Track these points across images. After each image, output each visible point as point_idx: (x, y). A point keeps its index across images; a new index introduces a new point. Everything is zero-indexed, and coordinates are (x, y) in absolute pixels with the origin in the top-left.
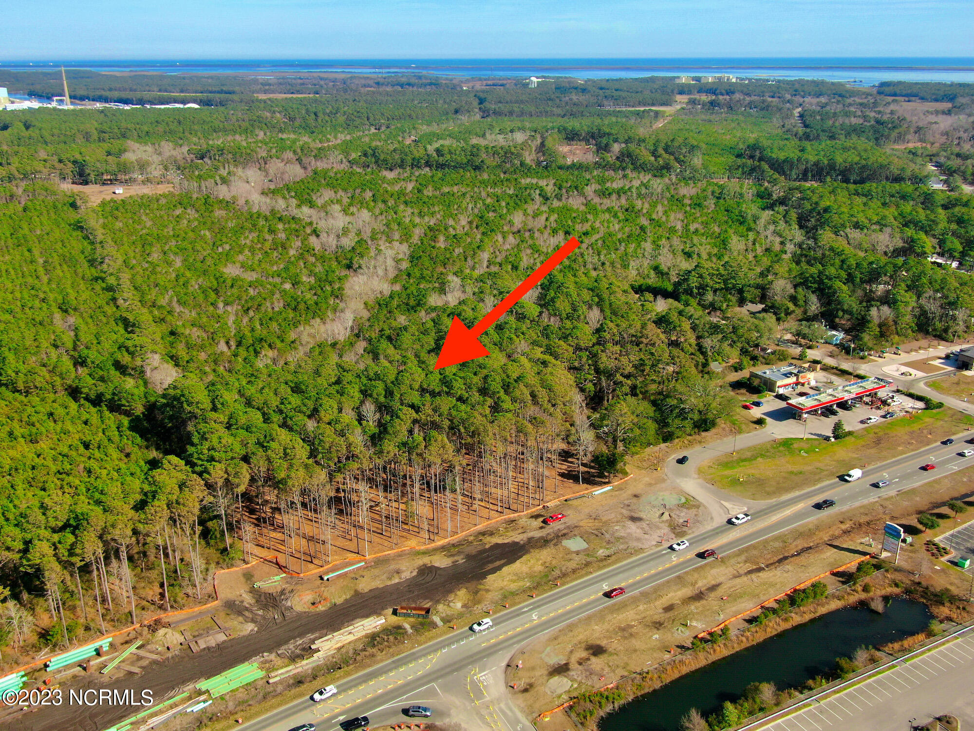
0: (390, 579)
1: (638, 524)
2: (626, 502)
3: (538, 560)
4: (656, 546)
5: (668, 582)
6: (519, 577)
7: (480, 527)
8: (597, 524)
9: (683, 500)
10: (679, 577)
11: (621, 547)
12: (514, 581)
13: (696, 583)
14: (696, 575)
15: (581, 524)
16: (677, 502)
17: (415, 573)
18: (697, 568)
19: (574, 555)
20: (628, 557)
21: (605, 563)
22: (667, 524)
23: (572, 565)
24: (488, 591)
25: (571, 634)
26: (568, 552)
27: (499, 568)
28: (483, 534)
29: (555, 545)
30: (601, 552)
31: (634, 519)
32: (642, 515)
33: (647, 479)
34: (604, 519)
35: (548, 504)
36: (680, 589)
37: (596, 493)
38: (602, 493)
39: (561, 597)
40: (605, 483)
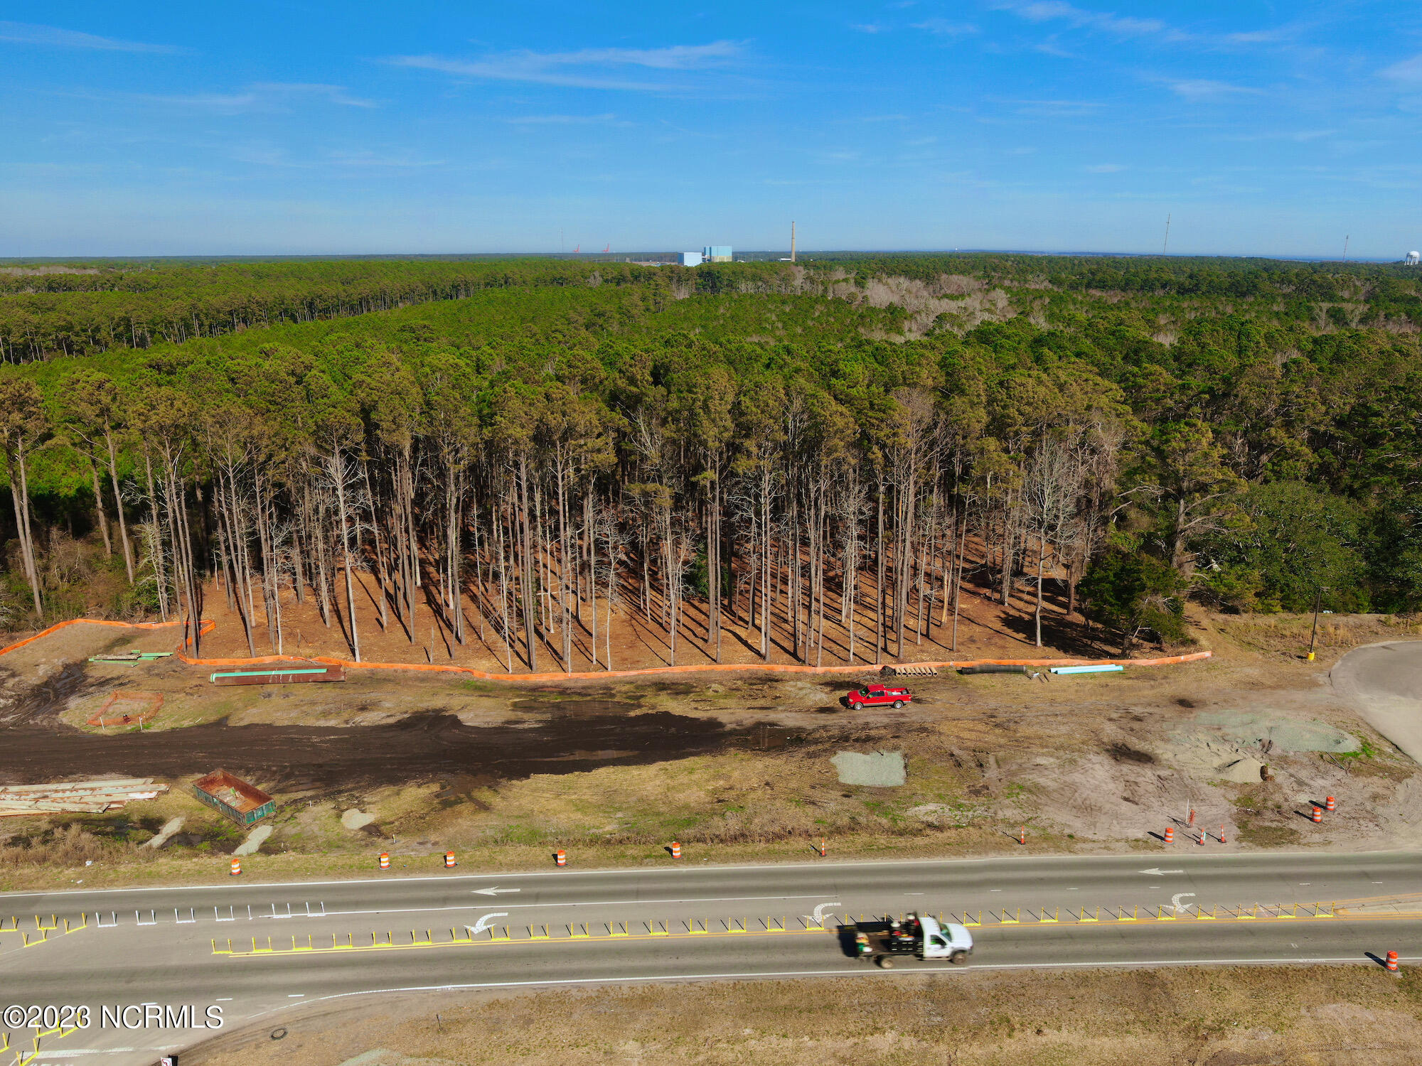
0: (325, 714)
1: (1128, 769)
2: (1138, 710)
3: (717, 777)
4: (1136, 844)
5: (1083, 980)
6: (609, 803)
7: (676, 672)
8: (994, 737)
9: (1351, 744)
10: (1147, 980)
11: (1011, 813)
12: (581, 807)
13: (1218, 1030)
14: (1236, 999)
15: (943, 728)
16: (1317, 745)
17: (391, 721)
18: (1257, 973)
19: (836, 794)
20: (998, 847)
21: (902, 842)
22: (1233, 796)
23: (803, 818)
24: (484, 807)
25: (514, 1033)
26: (830, 782)
27: (587, 767)
28: (661, 686)
29: (810, 755)
30: (926, 810)
31: (1121, 753)
32: (1163, 751)
33: (1254, 673)
34: (1024, 730)
35: (899, 668)
36: (1122, 1029)
37: (1061, 671)
38: (1082, 675)
39: (638, 894)
40: (1112, 656)
